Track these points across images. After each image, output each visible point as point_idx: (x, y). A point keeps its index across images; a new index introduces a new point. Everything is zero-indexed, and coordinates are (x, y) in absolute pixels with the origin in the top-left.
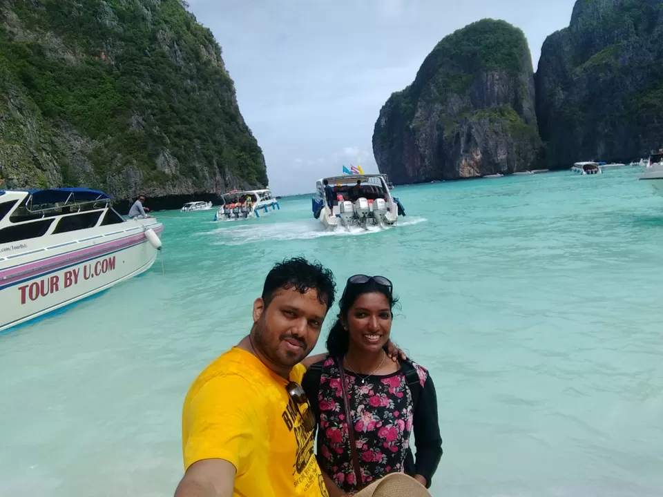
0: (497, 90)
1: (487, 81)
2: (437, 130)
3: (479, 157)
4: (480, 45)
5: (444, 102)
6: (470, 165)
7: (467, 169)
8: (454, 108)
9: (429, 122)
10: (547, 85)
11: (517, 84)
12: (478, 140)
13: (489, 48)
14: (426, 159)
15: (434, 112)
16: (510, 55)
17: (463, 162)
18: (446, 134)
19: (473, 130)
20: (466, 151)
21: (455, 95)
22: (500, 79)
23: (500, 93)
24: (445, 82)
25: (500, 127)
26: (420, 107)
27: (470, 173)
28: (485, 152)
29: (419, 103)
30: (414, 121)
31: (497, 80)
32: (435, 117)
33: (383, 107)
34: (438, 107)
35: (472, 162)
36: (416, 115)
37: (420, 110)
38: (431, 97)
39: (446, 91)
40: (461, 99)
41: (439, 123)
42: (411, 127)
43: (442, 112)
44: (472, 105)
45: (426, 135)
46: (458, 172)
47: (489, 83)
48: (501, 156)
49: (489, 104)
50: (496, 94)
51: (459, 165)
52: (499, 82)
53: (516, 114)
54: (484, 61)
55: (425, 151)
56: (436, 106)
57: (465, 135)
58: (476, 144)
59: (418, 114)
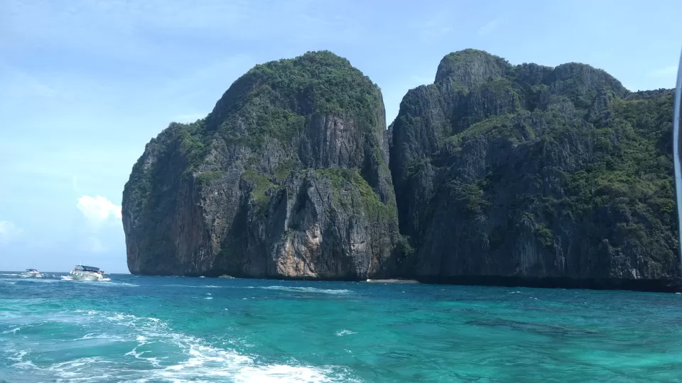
0: (339, 145)
1: (326, 129)
2: (240, 188)
3: (317, 240)
4: (319, 78)
5: (256, 147)
6: (298, 254)
7: (292, 260)
8: (272, 159)
9: (228, 173)
10: (408, 155)
11: (370, 141)
12: (319, 209)
13: (331, 84)
14: (213, 235)
15: (237, 159)
16: (361, 100)
17: (288, 245)
18: (256, 196)
19: (312, 189)
20: (294, 226)
21: (276, 140)
22: (345, 130)
23: (344, 151)
24: (260, 118)
25: (349, 198)
26: (216, 148)
27: (297, 269)
28: (327, 233)
29: (214, 142)
30: (201, 167)
31: (341, 131)
32: (239, 167)
33: (153, 140)
34: (246, 152)
35: (303, 248)
36: (207, 159)
37: (214, 152)
38: (236, 136)
39: (262, 132)
40: (284, 148)
41: (245, 178)
42: (195, 175)
43: (250, 161)
44: (300, 161)
45: (220, 194)
46: (275, 265)
47: (328, 133)
48: (359, 244)
49: (326, 165)
50: (338, 151)
51: (278, 252)
52: (344, 134)
53: (367, 185)
54: (323, 100)
55: (214, 220)
56: (242, 151)
57: (294, 198)
58: (315, 214)
59: (210, 158)
